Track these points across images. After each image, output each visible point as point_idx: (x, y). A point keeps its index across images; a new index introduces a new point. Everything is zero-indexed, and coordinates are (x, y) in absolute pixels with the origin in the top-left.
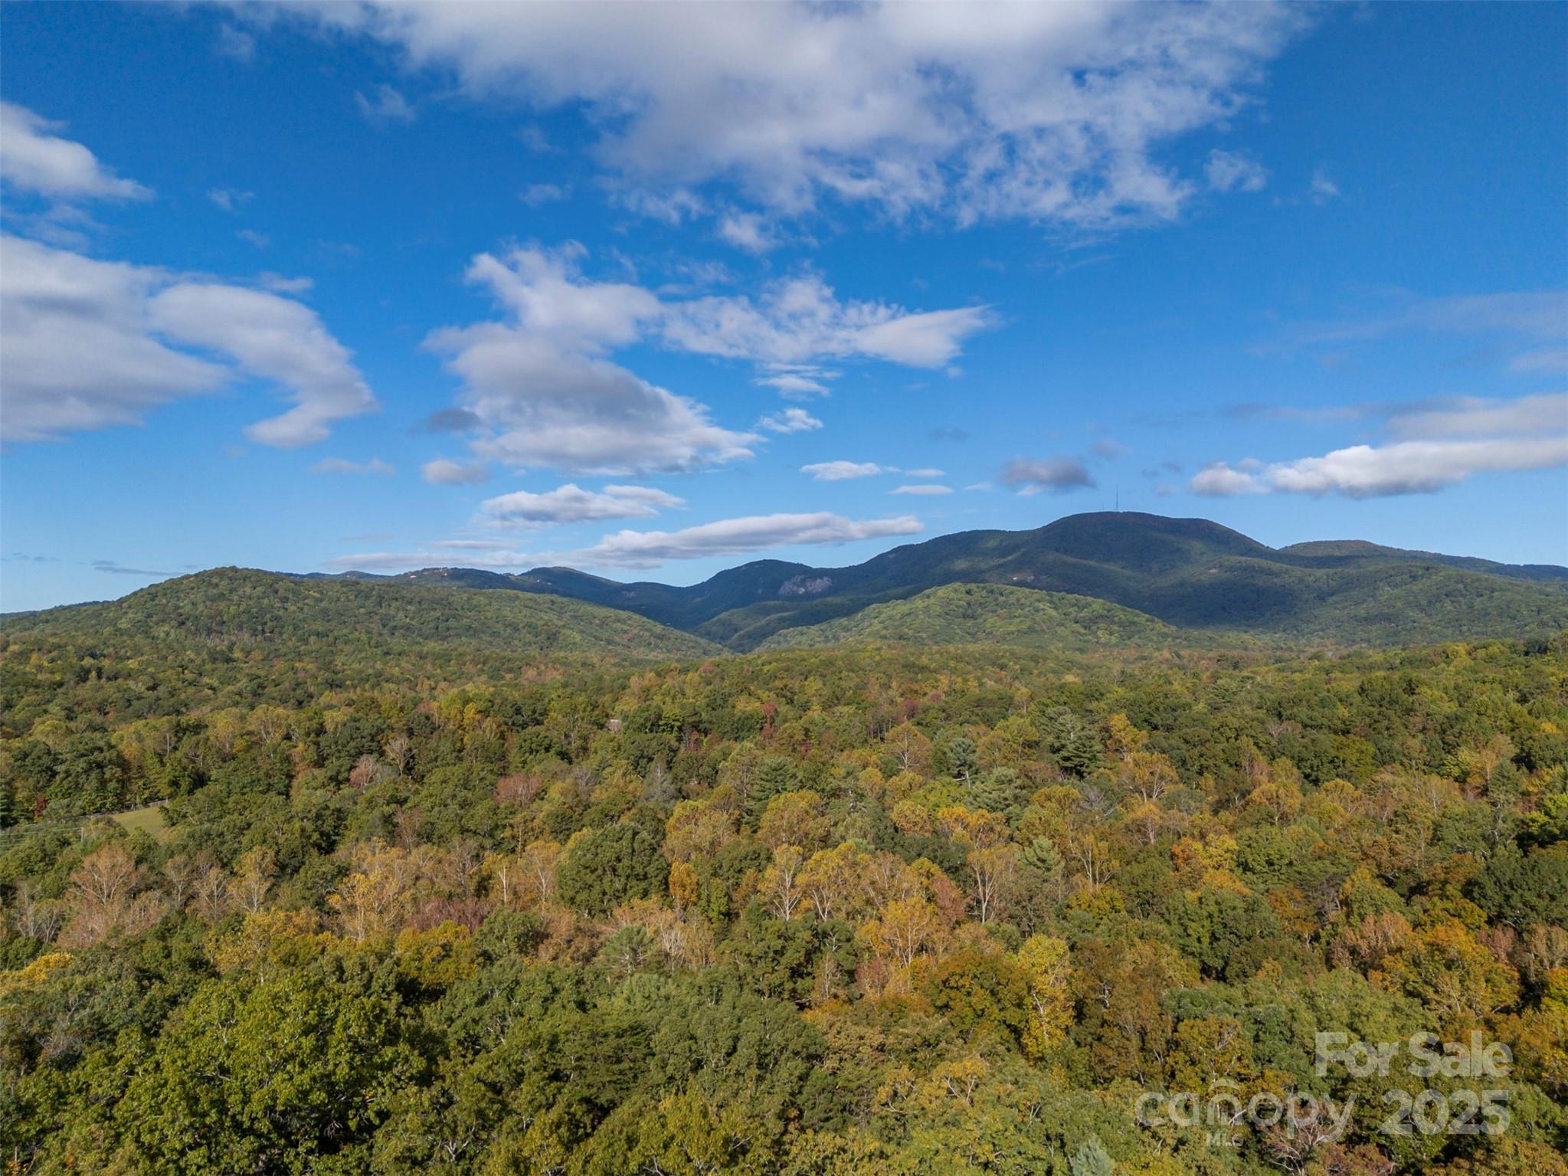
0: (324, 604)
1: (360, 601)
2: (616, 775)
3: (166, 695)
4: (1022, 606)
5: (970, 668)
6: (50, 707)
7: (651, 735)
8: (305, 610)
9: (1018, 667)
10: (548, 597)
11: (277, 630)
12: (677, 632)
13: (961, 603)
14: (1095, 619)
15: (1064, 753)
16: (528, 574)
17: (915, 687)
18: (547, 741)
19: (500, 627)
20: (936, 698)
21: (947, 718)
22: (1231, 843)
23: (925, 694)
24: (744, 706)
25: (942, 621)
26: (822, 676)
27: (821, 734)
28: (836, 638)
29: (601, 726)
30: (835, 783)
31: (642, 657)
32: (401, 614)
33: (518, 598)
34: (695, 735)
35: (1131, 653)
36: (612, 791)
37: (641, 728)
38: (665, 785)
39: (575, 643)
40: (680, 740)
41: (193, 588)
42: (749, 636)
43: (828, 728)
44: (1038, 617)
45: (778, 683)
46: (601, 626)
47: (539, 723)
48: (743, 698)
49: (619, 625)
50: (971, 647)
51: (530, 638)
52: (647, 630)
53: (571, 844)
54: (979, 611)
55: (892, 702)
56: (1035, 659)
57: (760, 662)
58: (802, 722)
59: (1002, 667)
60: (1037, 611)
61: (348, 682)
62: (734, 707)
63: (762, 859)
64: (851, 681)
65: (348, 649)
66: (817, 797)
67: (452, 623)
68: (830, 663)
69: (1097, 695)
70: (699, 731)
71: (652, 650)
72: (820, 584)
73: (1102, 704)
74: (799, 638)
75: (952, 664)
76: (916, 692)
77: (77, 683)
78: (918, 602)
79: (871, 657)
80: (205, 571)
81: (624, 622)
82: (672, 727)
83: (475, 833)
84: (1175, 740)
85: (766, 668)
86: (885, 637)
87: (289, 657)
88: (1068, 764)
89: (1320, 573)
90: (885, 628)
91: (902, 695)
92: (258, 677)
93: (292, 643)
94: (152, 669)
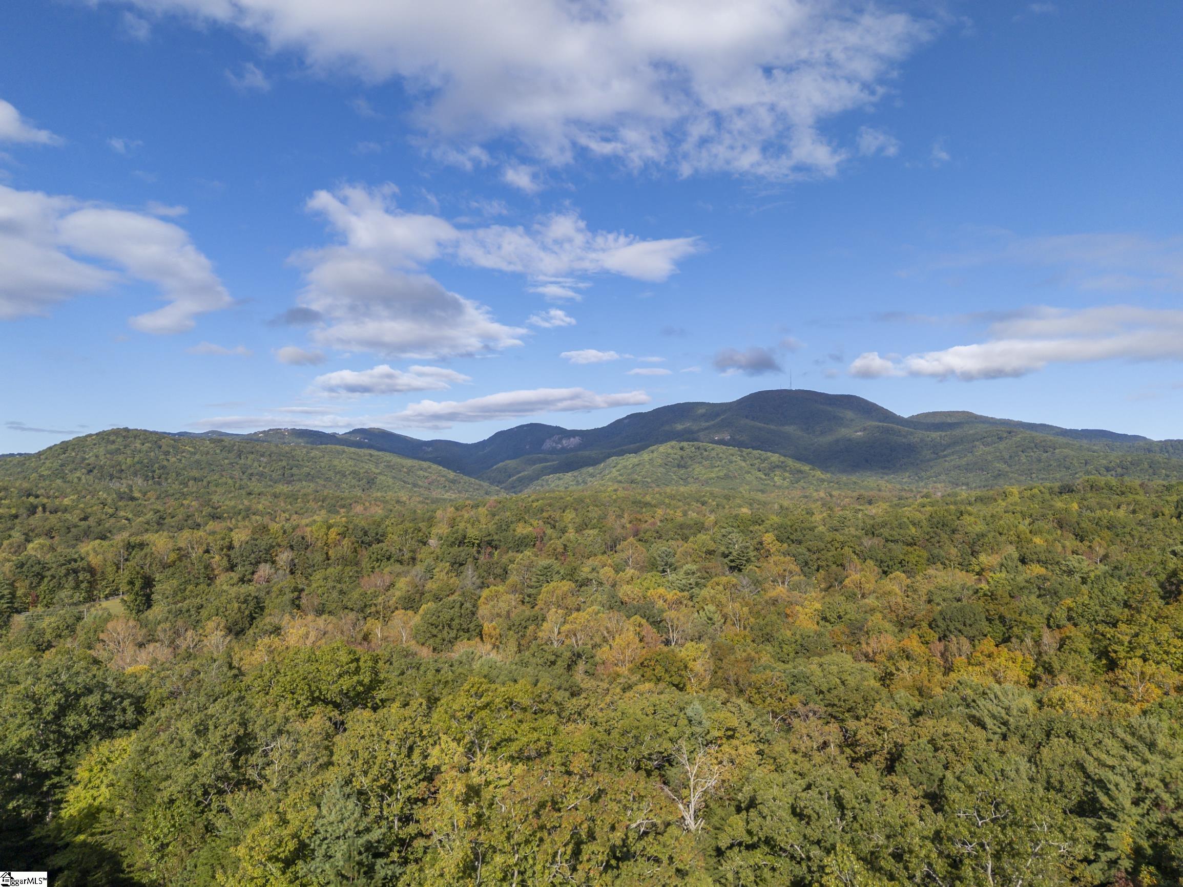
0: (197, 457)
1: (224, 454)
2: (442, 573)
3: (95, 524)
4: (721, 459)
5: (681, 503)
6: (12, 533)
7: (461, 548)
8: (183, 461)
9: (715, 503)
10: (367, 451)
11: (163, 476)
12: (466, 478)
13: (676, 456)
14: (774, 467)
15: (731, 558)
16: (350, 433)
17: (639, 517)
18: (388, 553)
19: (331, 474)
20: (654, 524)
21: (659, 538)
22: (818, 606)
23: (646, 522)
24: (522, 530)
25: (663, 470)
26: (576, 510)
27: (574, 548)
28: (585, 482)
29: (425, 544)
30: (584, 575)
31: (439, 496)
32: (256, 464)
33: (344, 452)
34: (489, 550)
35: (797, 493)
36: (439, 584)
37: (452, 545)
38: (474, 579)
39: (389, 486)
40: (479, 552)
41: (95, 444)
42: (520, 480)
43: (579, 544)
44: (732, 467)
45: (545, 514)
46: (408, 473)
47: (379, 541)
48: (521, 524)
49: (421, 472)
50: (682, 489)
51: (354, 482)
52: (443, 476)
53: (421, 611)
54: (690, 463)
55: (623, 527)
56: (727, 498)
57: (530, 500)
58: (561, 540)
59: (703, 504)
60: (731, 462)
61: (225, 515)
62: (514, 531)
63: (538, 620)
64: (595, 513)
65: (220, 490)
66: (573, 585)
67: (295, 470)
68: (581, 501)
69: (759, 521)
70: (492, 547)
71: (447, 491)
72: (575, 441)
73: (761, 528)
74: (557, 482)
75: (667, 501)
76: (640, 520)
77: (29, 516)
78: (645, 456)
79: (610, 497)
80: (104, 432)
81: (425, 470)
82: (473, 544)
83: (352, 610)
84: (802, 549)
85: (535, 504)
86: (620, 482)
87: (177, 496)
88: (733, 564)
89: (935, 435)
90: (620, 475)
91: (630, 522)
92: (159, 511)
93: (176, 486)
94: (82, 506)
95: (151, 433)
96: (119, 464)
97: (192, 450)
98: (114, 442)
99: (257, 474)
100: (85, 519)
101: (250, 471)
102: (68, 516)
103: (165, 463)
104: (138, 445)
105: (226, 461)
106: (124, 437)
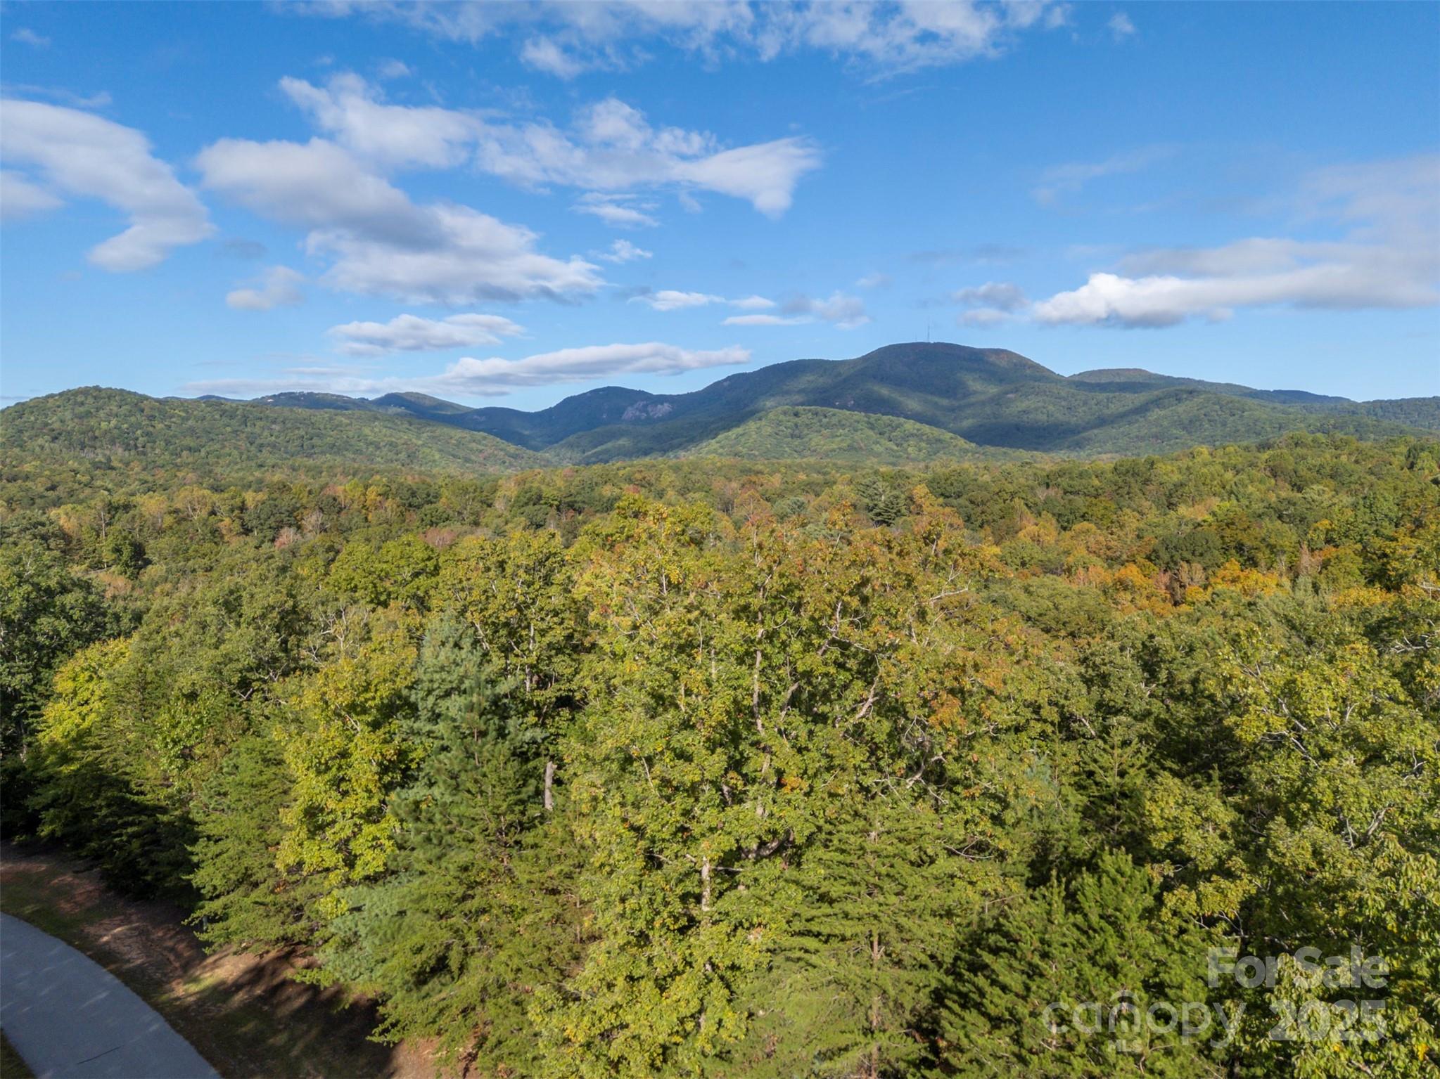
0: (191, 422)
1: (225, 420)
4: (843, 427)
8: (174, 428)
11: (149, 445)
12: (530, 452)
13: (789, 424)
14: (907, 436)
15: (876, 511)
16: (381, 399)
19: (362, 445)
25: (773, 441)
32: (266, 433)
41: (59, 406)
44: (857, 437)
46: (457, 446)
49: (474, 445)
52: (501, 450)
54: (806, 432)
60: (856, 431)
65: (223, 461)
70: (574, 509)
73: (908, 482)
82: (552, 505)
87: (169, 468)
92: (146, 482)
93: (167, 456)
94: (47, 473)
95: (129, 393)
96: (92, 429)
97: (183, 414)
98: (82, 404)
99: (269, 445)
100: (53, 488)
101: (258, 441)
102: (29, 484)
103: (151, 429)
104: (115, 409)
105: (229, 429)
106: (95, 398)
